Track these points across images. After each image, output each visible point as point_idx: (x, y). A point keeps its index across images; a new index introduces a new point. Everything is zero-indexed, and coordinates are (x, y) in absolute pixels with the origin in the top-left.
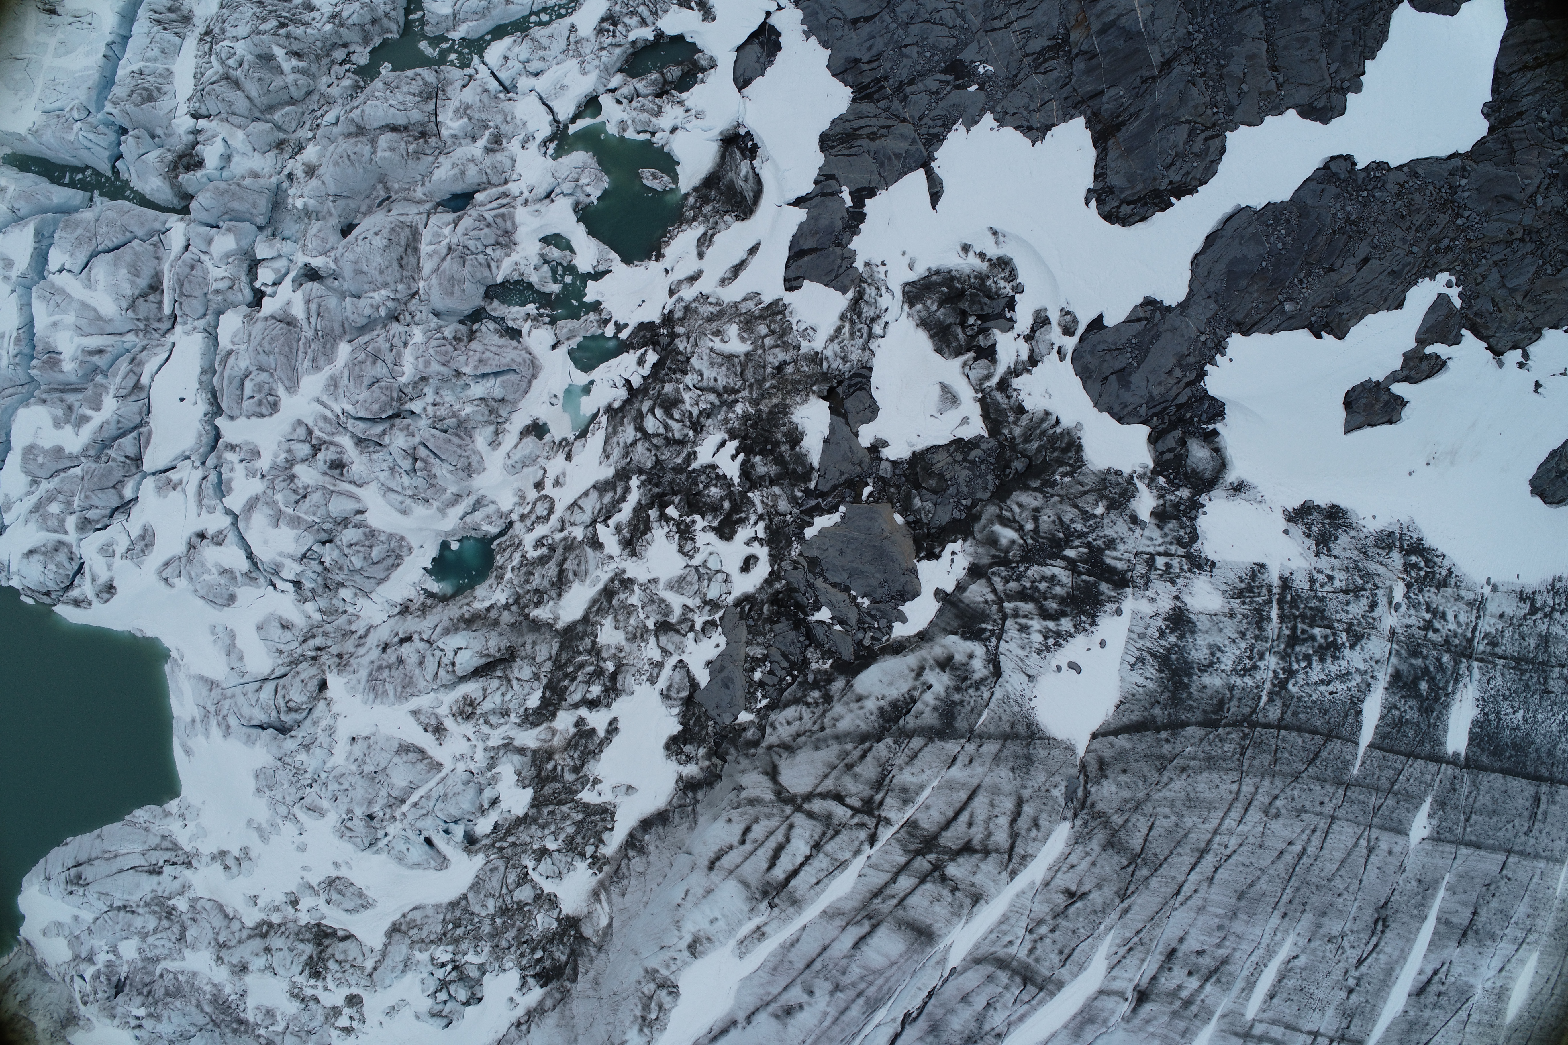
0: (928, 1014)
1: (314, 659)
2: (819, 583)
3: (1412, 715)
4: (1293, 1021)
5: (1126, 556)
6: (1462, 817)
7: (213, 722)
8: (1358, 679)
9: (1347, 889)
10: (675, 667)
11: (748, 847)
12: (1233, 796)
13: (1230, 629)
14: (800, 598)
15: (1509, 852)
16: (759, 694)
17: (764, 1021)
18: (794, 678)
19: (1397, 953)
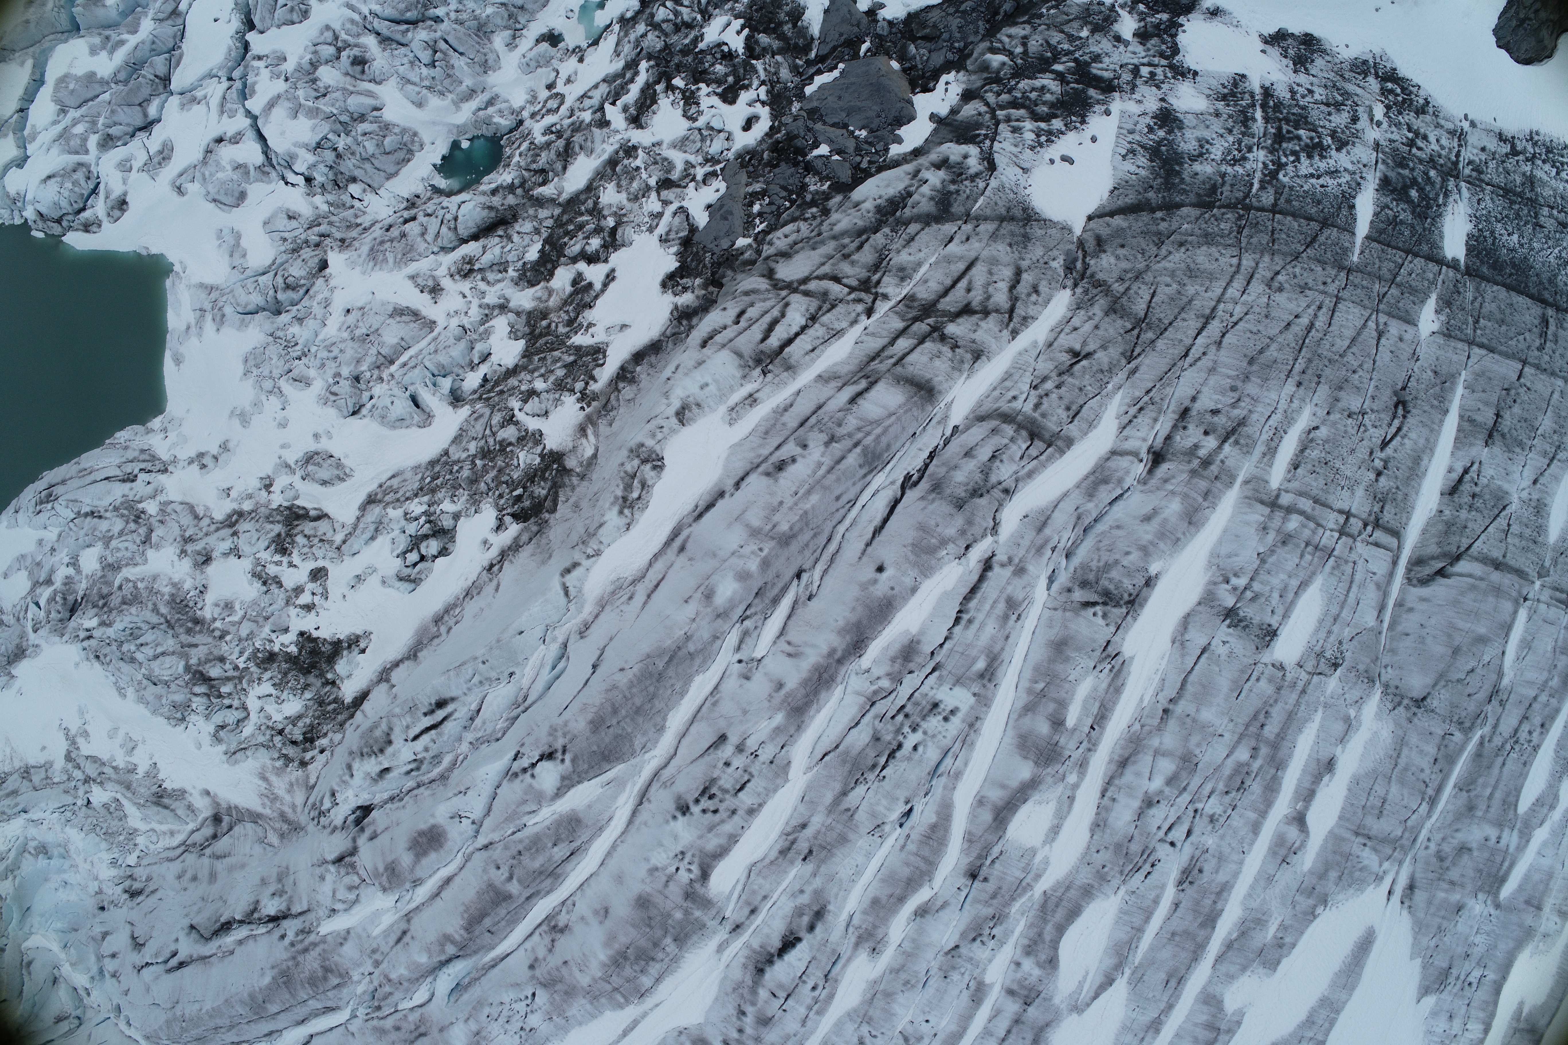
0: (930, 476)
1: (317, 245)
2: (819, 126)
3: (1406, 216)
4: (1322, 496)
5: (1112, 67)
6: (1470, 319)
7: (209, 317)
8: (1348, 177)
9: (1361, 366)
10: (675, 214)
11: (743, 323)
12: (1233, 269)
13: (1217, 126)
14: (799, 143)
15: (1525, 362)
16: (757, 221)
17: (755, 481)
18: (793, 203)
19: (1422, 441)
